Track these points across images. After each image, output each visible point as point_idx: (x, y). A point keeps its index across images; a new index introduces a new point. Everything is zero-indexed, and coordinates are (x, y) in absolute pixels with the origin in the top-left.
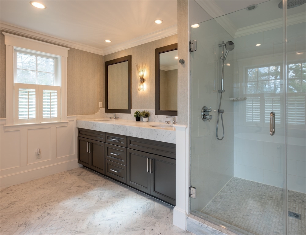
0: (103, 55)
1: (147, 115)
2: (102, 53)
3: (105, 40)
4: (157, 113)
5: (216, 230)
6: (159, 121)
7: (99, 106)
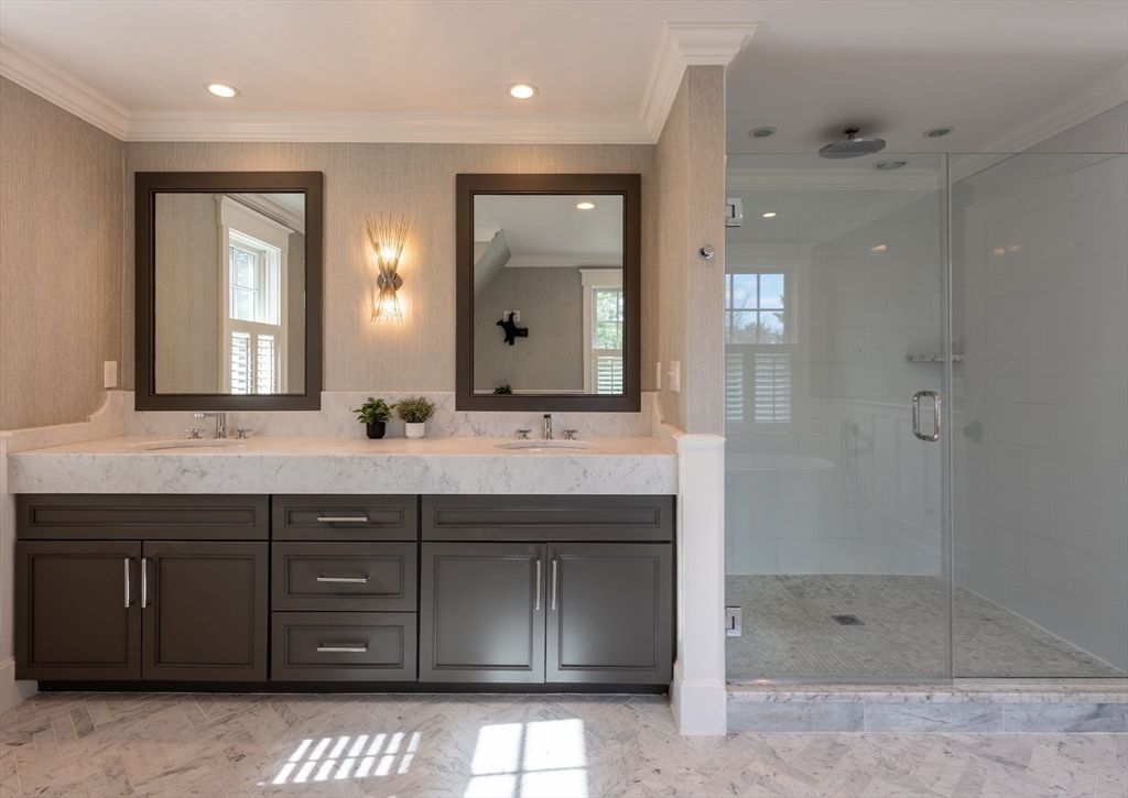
0: (123, 137)
1: (417, 412)
2: (121, 127)
3: (206, 86)
4: (462, 405)
5: (815, 694)
6: (473, 434)
7: (100, 378)
